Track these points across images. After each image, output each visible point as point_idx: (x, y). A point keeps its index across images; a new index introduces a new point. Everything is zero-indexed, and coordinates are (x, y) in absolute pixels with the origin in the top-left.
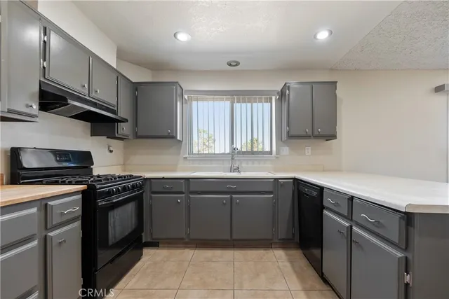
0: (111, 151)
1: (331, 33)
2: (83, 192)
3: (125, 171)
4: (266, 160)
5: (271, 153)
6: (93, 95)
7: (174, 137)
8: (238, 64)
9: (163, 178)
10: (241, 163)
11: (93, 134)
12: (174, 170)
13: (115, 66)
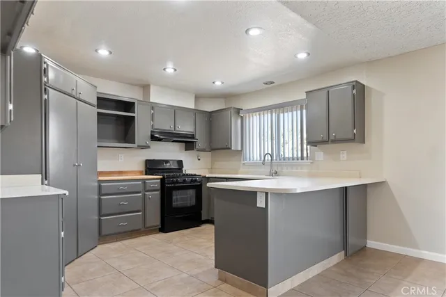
0: (199, 160)
1: (309, 54)
2: (161, 179)
3: (211, 173)
4: (294, 165)
5: (302, 158)
6: (177, 129)
7: (230, 149)
8: (272, 83)
9: (215, 178)
10: (282, 169)
11: (186, 150)
12: (237, 174)
13: (192, 107)
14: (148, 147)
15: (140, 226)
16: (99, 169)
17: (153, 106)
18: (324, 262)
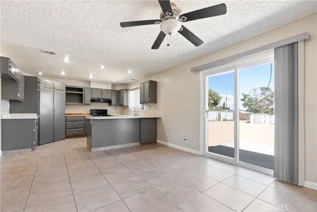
0: (116, 109)
6: (103, 97)
8: (134, 80)
11: (110, 105)
13: (111, 89)
14: (89, 105)
15: (83, 133)
16: (66, 113)
17: (92, 89)
18: (128, 144)
